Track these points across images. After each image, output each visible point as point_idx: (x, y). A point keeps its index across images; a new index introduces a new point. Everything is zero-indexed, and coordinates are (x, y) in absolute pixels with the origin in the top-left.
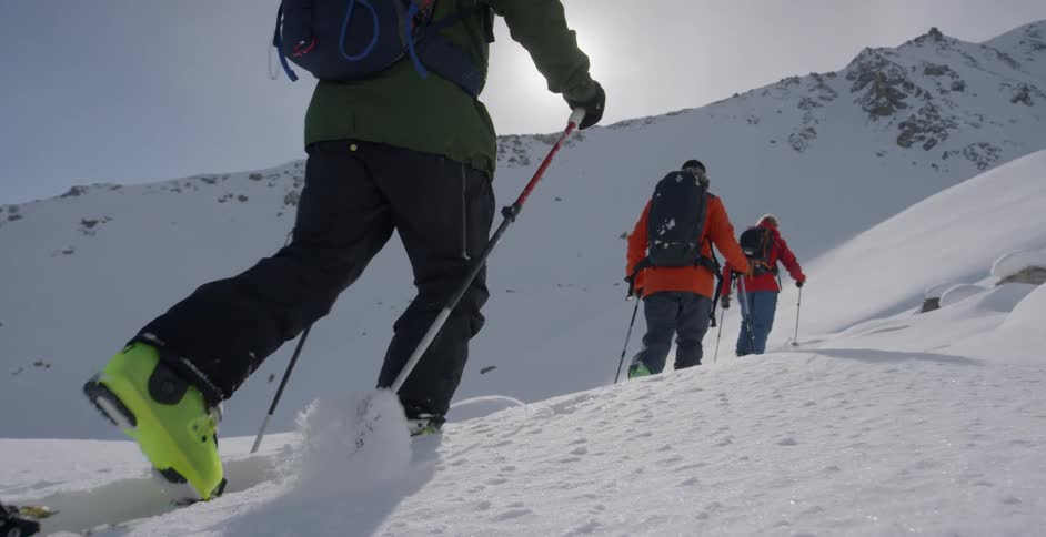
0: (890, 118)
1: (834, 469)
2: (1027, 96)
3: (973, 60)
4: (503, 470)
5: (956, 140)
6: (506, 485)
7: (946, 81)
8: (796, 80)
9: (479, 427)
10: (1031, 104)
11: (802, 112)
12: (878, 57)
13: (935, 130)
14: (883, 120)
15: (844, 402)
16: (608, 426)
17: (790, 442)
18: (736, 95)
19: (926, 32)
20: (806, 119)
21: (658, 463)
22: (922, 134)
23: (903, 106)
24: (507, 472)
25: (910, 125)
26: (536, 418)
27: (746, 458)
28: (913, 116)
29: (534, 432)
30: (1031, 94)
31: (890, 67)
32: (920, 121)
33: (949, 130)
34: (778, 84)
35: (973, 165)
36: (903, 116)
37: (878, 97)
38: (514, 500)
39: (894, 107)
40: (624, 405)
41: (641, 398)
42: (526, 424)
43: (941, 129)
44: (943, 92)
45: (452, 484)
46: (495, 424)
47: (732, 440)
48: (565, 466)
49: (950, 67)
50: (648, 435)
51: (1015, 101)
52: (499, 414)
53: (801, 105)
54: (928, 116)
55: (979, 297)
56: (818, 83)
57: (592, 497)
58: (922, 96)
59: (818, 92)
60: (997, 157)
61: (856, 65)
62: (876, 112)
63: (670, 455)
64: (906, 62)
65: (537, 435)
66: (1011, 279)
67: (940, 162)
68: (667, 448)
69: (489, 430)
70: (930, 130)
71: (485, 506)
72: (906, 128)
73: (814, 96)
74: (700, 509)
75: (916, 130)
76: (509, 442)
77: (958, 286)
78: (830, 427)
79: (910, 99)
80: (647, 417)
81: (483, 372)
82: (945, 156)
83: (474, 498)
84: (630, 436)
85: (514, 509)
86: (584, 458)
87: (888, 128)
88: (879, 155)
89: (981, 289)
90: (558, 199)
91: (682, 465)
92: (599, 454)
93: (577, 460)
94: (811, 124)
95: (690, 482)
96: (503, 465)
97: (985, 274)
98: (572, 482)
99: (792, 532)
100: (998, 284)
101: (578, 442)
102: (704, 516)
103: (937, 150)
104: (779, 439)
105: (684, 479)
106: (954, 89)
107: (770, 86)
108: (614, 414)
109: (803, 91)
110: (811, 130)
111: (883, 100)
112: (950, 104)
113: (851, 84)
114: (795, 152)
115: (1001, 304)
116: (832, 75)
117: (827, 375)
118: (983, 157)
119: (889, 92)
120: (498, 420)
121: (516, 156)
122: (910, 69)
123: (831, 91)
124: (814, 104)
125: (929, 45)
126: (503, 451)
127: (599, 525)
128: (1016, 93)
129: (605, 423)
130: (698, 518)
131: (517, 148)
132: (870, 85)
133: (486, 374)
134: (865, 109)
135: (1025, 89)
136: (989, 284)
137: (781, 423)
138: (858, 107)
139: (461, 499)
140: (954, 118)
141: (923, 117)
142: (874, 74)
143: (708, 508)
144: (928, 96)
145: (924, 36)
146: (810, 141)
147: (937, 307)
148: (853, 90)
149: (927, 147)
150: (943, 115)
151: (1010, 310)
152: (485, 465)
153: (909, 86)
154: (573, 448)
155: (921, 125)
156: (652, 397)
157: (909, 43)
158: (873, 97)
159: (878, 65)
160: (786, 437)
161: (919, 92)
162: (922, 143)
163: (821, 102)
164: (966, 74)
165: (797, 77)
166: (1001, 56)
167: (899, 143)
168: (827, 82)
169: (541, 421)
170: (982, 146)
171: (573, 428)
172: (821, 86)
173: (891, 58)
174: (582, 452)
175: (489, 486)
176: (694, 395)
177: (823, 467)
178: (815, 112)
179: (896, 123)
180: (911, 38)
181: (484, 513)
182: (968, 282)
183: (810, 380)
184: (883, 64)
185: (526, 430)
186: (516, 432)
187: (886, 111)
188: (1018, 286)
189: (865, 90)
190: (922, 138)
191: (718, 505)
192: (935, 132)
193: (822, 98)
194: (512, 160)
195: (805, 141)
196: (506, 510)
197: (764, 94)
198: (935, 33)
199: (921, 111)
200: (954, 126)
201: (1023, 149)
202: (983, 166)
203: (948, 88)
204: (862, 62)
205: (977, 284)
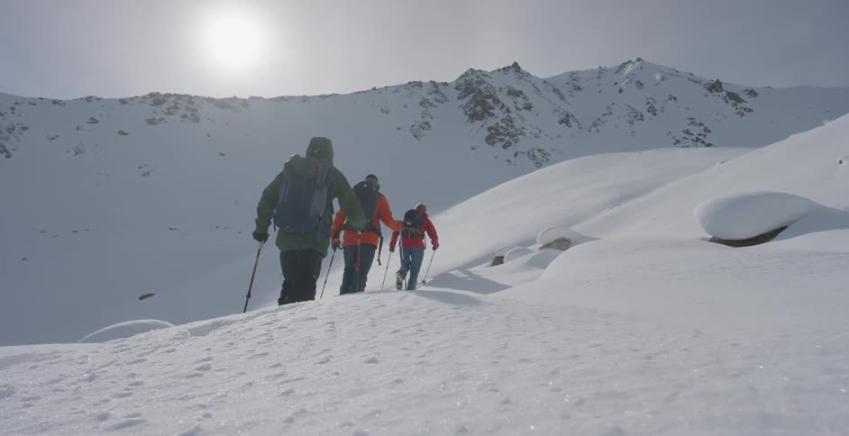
0: (481, 123)
1: (399, 381)
2: (568, 120)
3: (538, 89)
4: (131, 385)
5: (524, 144)
6: (130, 398)
7: (520, 102)
8: (419, 84)
9: (121, 346)
10: (570, 126)
11: (422, 109)
12: (478, 77)
13: (512, 136)
14: (478, 123)
15: (421, 331)
16: (234, 346)
17: (373, 361)
18: (374, 89)
19: (510, 65)
20: (424, 115)
21: (267, 378)
22: (502, 137)
23: (491, 115)
24: (134, 387)
25: (495, 129)
26: (175, 339)
27: (337, 373)
28: (498, 123)
29: (168, 352)
30: (571, 120)
31: (485, 85)
32: (502, 127)
33: (520, 137)
34: (406, 85)
35: (532, 163)
36: (491, 122)
37: (476, 106)
38: (134, 411)
39: (486, 115)
40: (251, 329)
41: (267, 324)
42: (164, 344)
43: (515, 136)
44: (518, 109)
45: (79, 398)
46: (136, 344)
47: (331, 359)
48: (188, 380)
49: (524, 92)
50: (265, 354)
51: (561, 122)
52: (142, 335)
53: (421, 104)
54: (507, 125)
55: (527, 257)
56: (434, 89)
57: (203, 407)
58: (504, 110)
59: (434, 96)
60: (548, 160)
61: (462, 81)
62: (474, 117)
63: (279, 370)
64: (495, 83)
65: (171, 354)
66: (548, 246)
67: (513, 159)
68: (278, 365)
69: (129, 349)
70: (508, 135)
71: (103, 417)
72: (492, 131)
73: (431, 98)
74: (289, 414)
75: (499, 134)
76: (143, 360)
77: (518, 248)
78: (406, 349)
79: (496, 111)
80: (268, 340)
81: (142, 298)
82: (516, 155)
83: (96, 411)
84: (250, 356)
85: (130, 419)
86: (206, 374)
87: (480, 130)
88: (473, 149)
89: (530, 252)
90: (222, 155)
91: (286, 379)
92: (220, 370)
93: (201, 375)
94: (428, 119)
95: (287, 393)
96: (131, 380)
97: (533, 242)
98: (190, 394)
99: (352, 431)
100: (540, 249)
101: (205, 360)
102: (290, 420)
103: (511, 150)
104: (365, 359)
105: (283, 390)
106: (525, 108)
107: (401, 86)
108: (242, 336)
109: (424, 93)
110: (427, 123)
111: (479, 108)
112: (522, 119)
113: (458, 93)
114: (415, 139)
115: (540, 263)
116: (445, 84)
117: (412, 310)
118: (539, 159)
119: (483, 103)
120: (140, 340)
121: (188, 114)
122: (498, 90)
123: (444, 96)
124: (431, 105)
125: (511, 73)
126: (135, 369)
127: (201, 430)
128: (562, 117)
129: (232, 344)
130: (286, 422)
131: (190, 106)
132: (471, 96)
133: (144, 300)
134: (466, 113)
135: (567, 115)
136: (535, 248)
137: (371, 346)
138: (461, 112)
139: (83, 412)
140: (523, 128)
141: (504, 125)
142: (474, 88)
143: (295, 414)
144: (508, 110)
145: (509, 67)
146: (426, 132)
147: (502, 263)
148: (458, 98)
149: (505, 147)
150: (517, 126)
151: (545, 267)
152: (115, 380)
153: (497, 101)
154: (199, 365)
155: (502, 131)
156: (276, 323)
157: (499, 70)
158: (472, 106)
159: (477, 82)
160: (371, 357)
161: (503, 106)
162: (503, 143)
163: (435, 103)
164: (533, 98)
165: (420, 82)
166: (556, 90)
167: (487, 141)
168: (442, 89)
169: (177, 342)
170: (539, 151)
171: (205, 348)
172: (437, 92)
173: (486, 79)
174: (206, 368)
175: (114, 400)
176: (310, 322)
177: (391, 380)
178: (431, 110)
179: (486, 127)
180: (501, 68)
181: (103, 424)
182: (523, 245)
183: (399, 312)
184: (481, 82)
185: (160, 350)
186: (153, 351)
187: (481, 117)
188: (551, 251)
189: (467, 100)
190: (502, 140)
191: (303, 411)
192: (511, 137)
193: (437, 100)
194: (184, 116)
195: (422, 131)
196: (123, 420)
197: (395, 91)
198: (515, 65)
199: (503, 121)
200: (522, 134)
201: (564, 155)
202: (539, 165)
203: (521, 107)
204: (467, 78)
205: (530, 248)
